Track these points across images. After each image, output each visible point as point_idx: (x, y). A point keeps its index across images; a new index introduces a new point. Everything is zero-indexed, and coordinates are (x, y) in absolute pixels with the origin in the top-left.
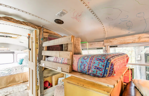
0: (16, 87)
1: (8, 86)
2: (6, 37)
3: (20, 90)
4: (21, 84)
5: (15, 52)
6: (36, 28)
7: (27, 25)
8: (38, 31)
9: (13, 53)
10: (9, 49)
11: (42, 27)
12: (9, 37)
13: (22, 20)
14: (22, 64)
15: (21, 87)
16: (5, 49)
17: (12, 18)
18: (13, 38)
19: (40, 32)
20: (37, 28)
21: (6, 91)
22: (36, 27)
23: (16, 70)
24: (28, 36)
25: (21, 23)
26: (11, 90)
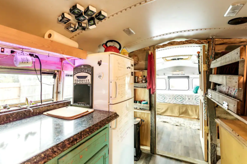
0: (188, 121)
1: (180, 117)
2: (178, 59)
3: (191, 126)
4: (195, 120)
5: (190, 76)
6: (202, 43)
7: (190, 43)
8: (207, 45)
9: (188, 77)
10: (183, 72)
11: (212, 39)
12: (181, 59)
13: (184, 40)
14: (197, 93)
15: (194, 123)
16: (179, 73)
17: (174, 42)
18: (185, 59)
19: (209, 46)
20: (204, 42)
21: (177, 121)
22: (202, 41)
23: (189, 99)
24: (197, 54)
25: (183, 43)
26: (182, 122)
